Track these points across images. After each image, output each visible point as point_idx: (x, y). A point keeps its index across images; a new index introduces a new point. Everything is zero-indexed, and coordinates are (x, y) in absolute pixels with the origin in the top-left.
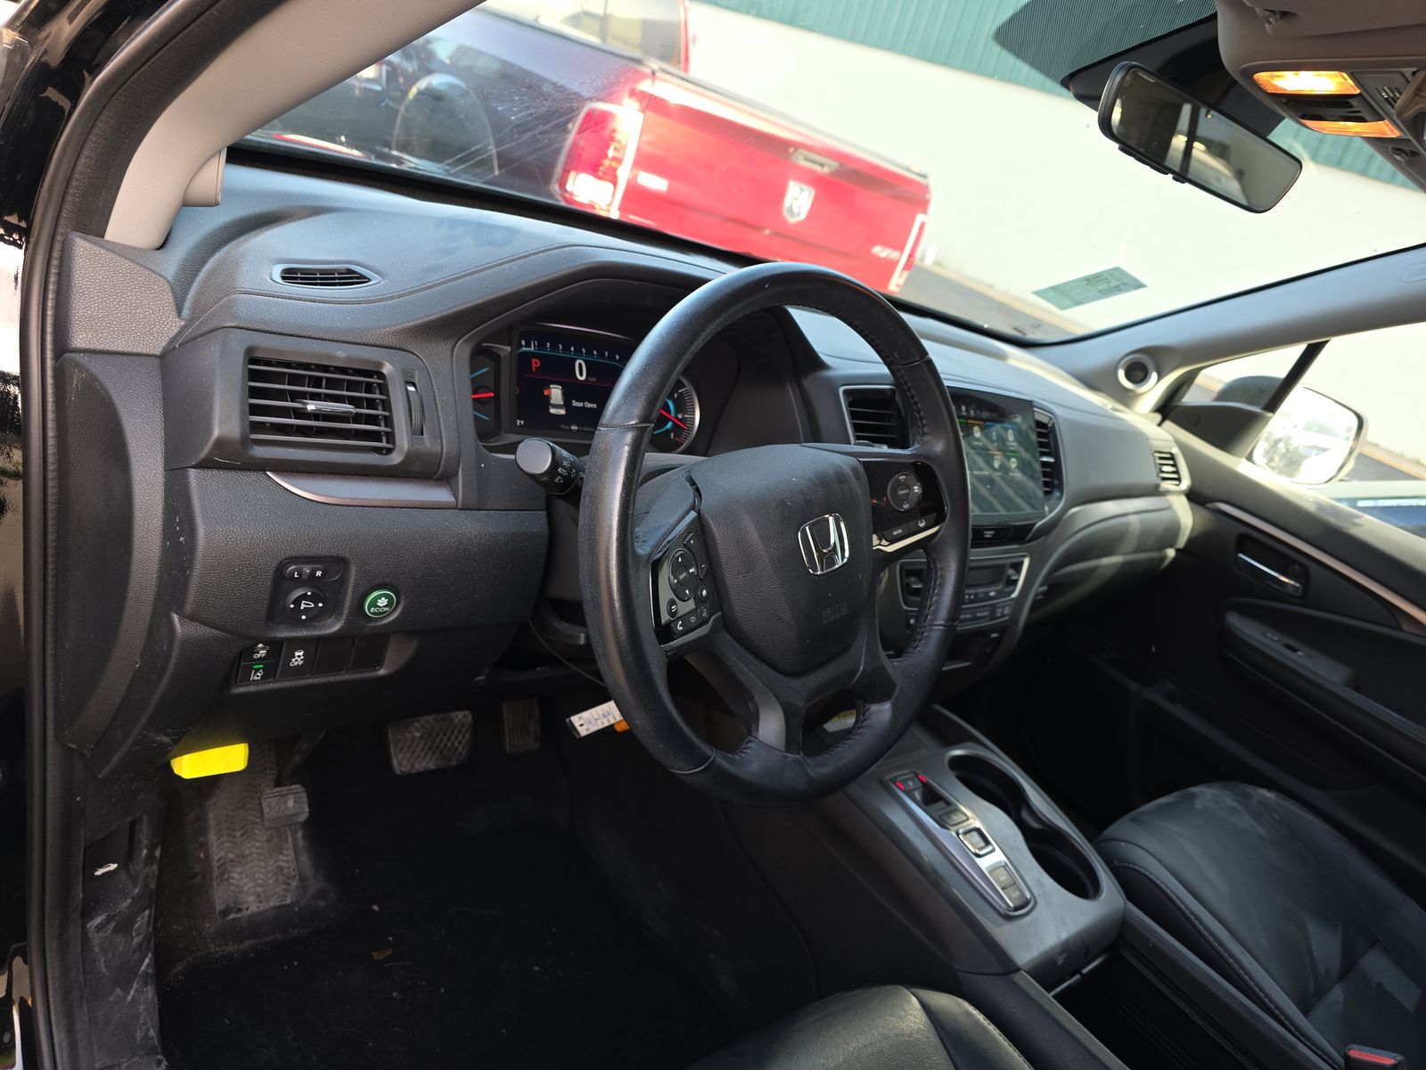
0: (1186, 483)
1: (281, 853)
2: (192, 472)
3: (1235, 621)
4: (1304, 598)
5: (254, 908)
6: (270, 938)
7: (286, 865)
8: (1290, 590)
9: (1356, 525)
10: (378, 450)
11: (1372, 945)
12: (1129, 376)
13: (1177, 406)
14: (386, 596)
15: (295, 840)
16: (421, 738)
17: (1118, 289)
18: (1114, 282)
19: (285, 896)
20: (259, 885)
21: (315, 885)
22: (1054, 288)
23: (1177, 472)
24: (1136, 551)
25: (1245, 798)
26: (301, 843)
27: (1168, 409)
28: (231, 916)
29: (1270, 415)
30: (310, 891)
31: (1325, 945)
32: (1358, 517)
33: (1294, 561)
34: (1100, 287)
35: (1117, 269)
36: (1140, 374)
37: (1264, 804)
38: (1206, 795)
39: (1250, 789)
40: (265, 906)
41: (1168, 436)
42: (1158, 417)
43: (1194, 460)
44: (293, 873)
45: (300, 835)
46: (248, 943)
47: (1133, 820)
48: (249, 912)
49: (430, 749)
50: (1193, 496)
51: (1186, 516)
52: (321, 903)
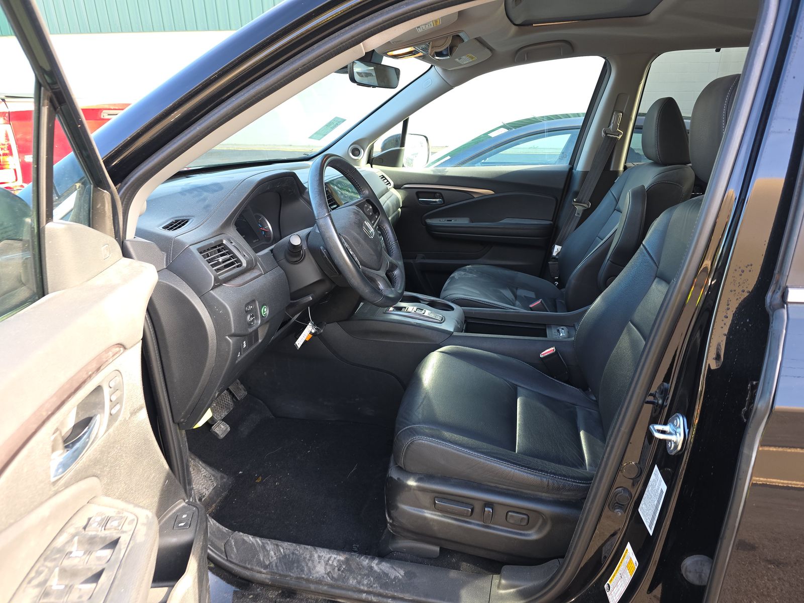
0: (392, 183)
1: (201, 471)
2: (211, 291)
3: (429, 221)
4: (444, 203)
5: (207, 493)
6: (218, 501)
7: (205, 474)
8: (439, 203)
9: (447, 171)
10: (238, 266)
11: (517, 289)
12: (354, 155)
13: (373, 158)
14: (265, 307)
15: (201, 465)
16: (216, 405)
17: (337, 125)
18: (336, 122)
19: (213, 484)
20: (203, 485)
21: (219, 475)
22: (316, 133)
23: (388, 181)
24: (393, 213)
25: (465, 270)
26: (203, 465)
27: (371, 161)
28: (203, 500)
29: (403, 148)
30: (219, 478)
31: (507, 293)
32: (445, 169)
33: (436, 193)
34: (331, 127)
35: (336, 117)
36: (357, 152)
37: (470, 269)
38: (456, 275)
39: (464, 268)
40: (210, 490)
41: (378, 170)
42: (369, 165)
43: (391, 174)
44: (209, 476)
45: (200, 463)
46: (214, 505)
47: (445, 290)
48: (207, 495)
49: (222, 407)
50: (397, 187)
51: (398, 195)
52: (225, 480)
